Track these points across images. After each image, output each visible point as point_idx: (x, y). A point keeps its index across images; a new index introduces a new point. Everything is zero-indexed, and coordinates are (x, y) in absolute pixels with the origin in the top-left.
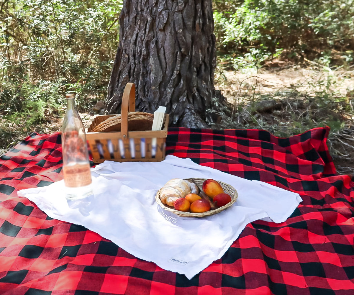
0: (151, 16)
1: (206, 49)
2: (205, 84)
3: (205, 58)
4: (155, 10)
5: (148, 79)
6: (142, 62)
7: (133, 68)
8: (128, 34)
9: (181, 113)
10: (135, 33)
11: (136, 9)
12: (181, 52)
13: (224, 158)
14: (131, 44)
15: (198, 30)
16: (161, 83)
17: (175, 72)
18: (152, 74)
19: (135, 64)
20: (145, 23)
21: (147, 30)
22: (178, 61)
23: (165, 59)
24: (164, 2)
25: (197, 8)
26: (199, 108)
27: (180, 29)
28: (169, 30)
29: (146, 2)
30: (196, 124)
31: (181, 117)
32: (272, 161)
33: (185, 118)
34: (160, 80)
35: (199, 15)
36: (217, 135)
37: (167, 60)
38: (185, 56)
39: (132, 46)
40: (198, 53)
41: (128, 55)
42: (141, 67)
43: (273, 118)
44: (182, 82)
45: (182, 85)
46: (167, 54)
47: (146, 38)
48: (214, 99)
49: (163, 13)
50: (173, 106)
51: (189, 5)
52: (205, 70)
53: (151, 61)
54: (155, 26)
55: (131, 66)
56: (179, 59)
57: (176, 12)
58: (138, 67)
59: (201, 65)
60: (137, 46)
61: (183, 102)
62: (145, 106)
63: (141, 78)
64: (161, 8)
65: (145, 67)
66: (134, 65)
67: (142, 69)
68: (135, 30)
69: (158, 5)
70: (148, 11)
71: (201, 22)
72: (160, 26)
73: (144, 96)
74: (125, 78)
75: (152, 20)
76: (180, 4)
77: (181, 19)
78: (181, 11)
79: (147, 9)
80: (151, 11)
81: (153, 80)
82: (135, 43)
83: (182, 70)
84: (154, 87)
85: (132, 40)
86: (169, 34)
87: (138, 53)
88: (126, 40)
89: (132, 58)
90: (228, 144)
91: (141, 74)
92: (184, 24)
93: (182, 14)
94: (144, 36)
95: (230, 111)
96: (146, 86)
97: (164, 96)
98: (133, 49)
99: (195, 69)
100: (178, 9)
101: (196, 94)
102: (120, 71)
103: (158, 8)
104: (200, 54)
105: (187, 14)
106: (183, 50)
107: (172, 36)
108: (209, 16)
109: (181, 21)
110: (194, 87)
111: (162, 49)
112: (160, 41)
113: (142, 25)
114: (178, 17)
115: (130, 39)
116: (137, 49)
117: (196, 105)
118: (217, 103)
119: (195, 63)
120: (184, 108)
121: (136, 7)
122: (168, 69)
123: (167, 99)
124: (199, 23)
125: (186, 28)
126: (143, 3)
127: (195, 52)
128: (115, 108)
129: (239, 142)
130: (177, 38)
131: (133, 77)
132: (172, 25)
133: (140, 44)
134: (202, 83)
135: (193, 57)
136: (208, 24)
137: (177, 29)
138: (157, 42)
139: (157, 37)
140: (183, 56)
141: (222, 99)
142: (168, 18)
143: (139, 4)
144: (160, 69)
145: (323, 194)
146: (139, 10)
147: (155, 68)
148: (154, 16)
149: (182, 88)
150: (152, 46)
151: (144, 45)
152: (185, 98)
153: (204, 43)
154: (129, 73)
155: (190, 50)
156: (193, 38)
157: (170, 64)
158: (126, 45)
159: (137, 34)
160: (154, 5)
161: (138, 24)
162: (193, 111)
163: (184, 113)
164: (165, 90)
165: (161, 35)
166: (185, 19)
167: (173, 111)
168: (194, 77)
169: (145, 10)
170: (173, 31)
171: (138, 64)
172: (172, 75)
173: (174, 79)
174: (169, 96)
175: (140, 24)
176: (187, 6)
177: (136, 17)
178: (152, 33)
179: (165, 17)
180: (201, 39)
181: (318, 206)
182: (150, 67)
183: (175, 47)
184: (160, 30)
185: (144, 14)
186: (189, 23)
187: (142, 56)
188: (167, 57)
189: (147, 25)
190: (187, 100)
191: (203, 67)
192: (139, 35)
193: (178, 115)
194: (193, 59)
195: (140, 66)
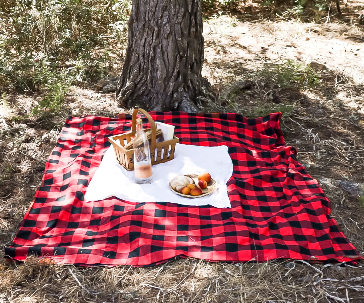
0: (157, 27)
1: (197, 50)
2: (196, 77)
3: (196, 56)
4: (160, 22)
5: (155, 74)
6: (150, 61)
7: (143, 65)
8: (138, 38)
9: (180, 101)
10: (144, 38)
11: (145, 19)
12: (180, 55)
13: (214, 137)
14: (141, 46)
15: (192, 36)
16: (165, 78)
17: (176, 70)
18: (158, 72)
19: (145, 62)
20: (152, 31)
21: (154, 38)
22: (177, 62)
23: (168, 60)
24: (168, 17)
25: (192, 19)
26: (192, 96)
27: (179, 38)
28: (171, 38)
29: (153, 14)
30: (191, 109)
31: (180, 103)
32: (244, 137)
33: (182, 104)
34: (164, 76)
35: (193, 25)
36: (207, 118)
37: (170, 61)
38: (183, 57)
39: (142, 48)
40: (191, 54)
41: (138, 54)
42: (150, 66)
43: (245, 97)
44: (181, 77)
45: (180, 79)
46: (169, 56)
47: (153, 43)
48: (203, 88)
49: (167, 25)
50: (174, 95)
51: (186, 18)
52: (196, 66)
53: (158, 62)
54: (161, 34)
55: (140, 63)
56: (178, 60)
57: (177, 24)
58: (147, 65)
59: (193, 63)
60: (146, 49)
61: (181, 92)
62: (153, 95)
63: (149, 74)
64: (165, 21)
65: (152, 66)
66: (143, 63)
67: (150, 67)
68: (144, 36)
69: (163, 19)
70: (155, 22)
71: (194, 30)
72: (165, 35)
73: (152, 87)
74: (136, 73)
75: (158, 30)
76: (179, 18)
77: (180, 29)
78: (180, 23)
79: (154, 20)
80: (157, 22)
81: (160, 77)
82: (144, 46)
83: (180, 68)
84: (160, 82)
85: (141, 44)
86: (171, 41)
87: (147, 54)
88: (136, 42)
89: (142, 58)
90: (215, 125)
91: (150, 71)
92: (182, 33)
93: (181, 25)
94: (151, 41)
95: (214, 97)
96: (154, 80)
97: (167, 88)
98: (143, 50)
99: (190, 66)
100: (177, 22)
101: (190, 85)
102: (131, 66)
103: (163, 21)
104: (193, 54)
105: (184, 26)
106: (181, 54)
107: (173, 42)
108: (199, 23)
109: (180, 31)
110: (188, 80)
111: (166, 52)
112: (164, 46)
113: (149, 33)
114: (178, 27)
115: (139, 42)
116: (146, 51)
117: (190, 93)
118: (205, 91)
119: (190, 62)
120: (182, 96)
121: (144, 16)
122: (170, 68)
123: (170, 90)
124: (193, 31)
125: (184, 36)
126: (150, 15)
127: (190, 53)
128: (129, 95)
129: (222, 123)
130: (177, 43)
131: (143, 72)
132: (173, 34)
133: (148, 48)
134: (194, 76)
135: (188, 57)
136: (199, 30)
137: (177, 37)
138: (162, 47)
139: (161, 42)
140: (181, 57)
141: (207, 84)
142: (171, 29)
143: (147, 15)
144: (164, 68)
145: (273, 159)
146: (147, 19)
147: (161, 68)
148: (159, 26)
149: (180, 82)
150: (159, 50)
151: (152, 49)
152: (183, 89)
153: (196, 46)
154: (140, 69)
155: (186, 52)
156: (188, 44)
157: (172, 64)
158: (136, 46)
159: (146, 39)
160: (159, 19)
161: (146, 31)
162: (188, 98)
163: (182, 100)
164: (168, 83)
165: (165, 42)
166: (183, 29)
167: (174, 99)
168: (189, 72)
169: (152, 21)
170: (174, 39)
171: (147, 63)
172: (173, 72)
173: (175, 76)
174: (171, 88)
175: (148, 32)
176: (184, 19)
177: (144, 25)
178: (158, 39)
179: (168, 28)
180: (194, 43)
181: (269, 167)
182: (157, 66)
183: (175, 51)
184: (165, 38)
185: (152, 24)
186: (186, 32)
187: (150, 57)
188: (169, 59)
189: (154, 34)
190: (184, 91)
191: (195, 64)
192: (147, 40)
193: (177, 102)
194: (189, 59)
195: (149, 64)
